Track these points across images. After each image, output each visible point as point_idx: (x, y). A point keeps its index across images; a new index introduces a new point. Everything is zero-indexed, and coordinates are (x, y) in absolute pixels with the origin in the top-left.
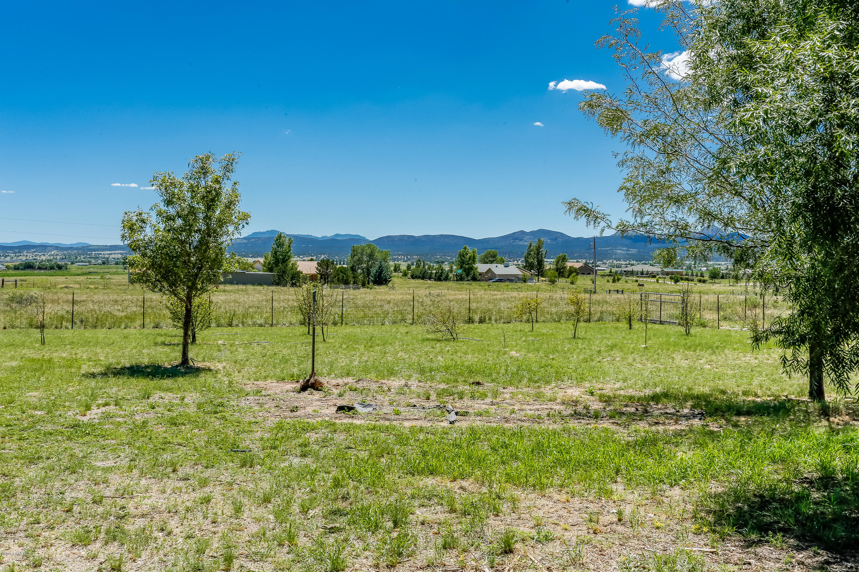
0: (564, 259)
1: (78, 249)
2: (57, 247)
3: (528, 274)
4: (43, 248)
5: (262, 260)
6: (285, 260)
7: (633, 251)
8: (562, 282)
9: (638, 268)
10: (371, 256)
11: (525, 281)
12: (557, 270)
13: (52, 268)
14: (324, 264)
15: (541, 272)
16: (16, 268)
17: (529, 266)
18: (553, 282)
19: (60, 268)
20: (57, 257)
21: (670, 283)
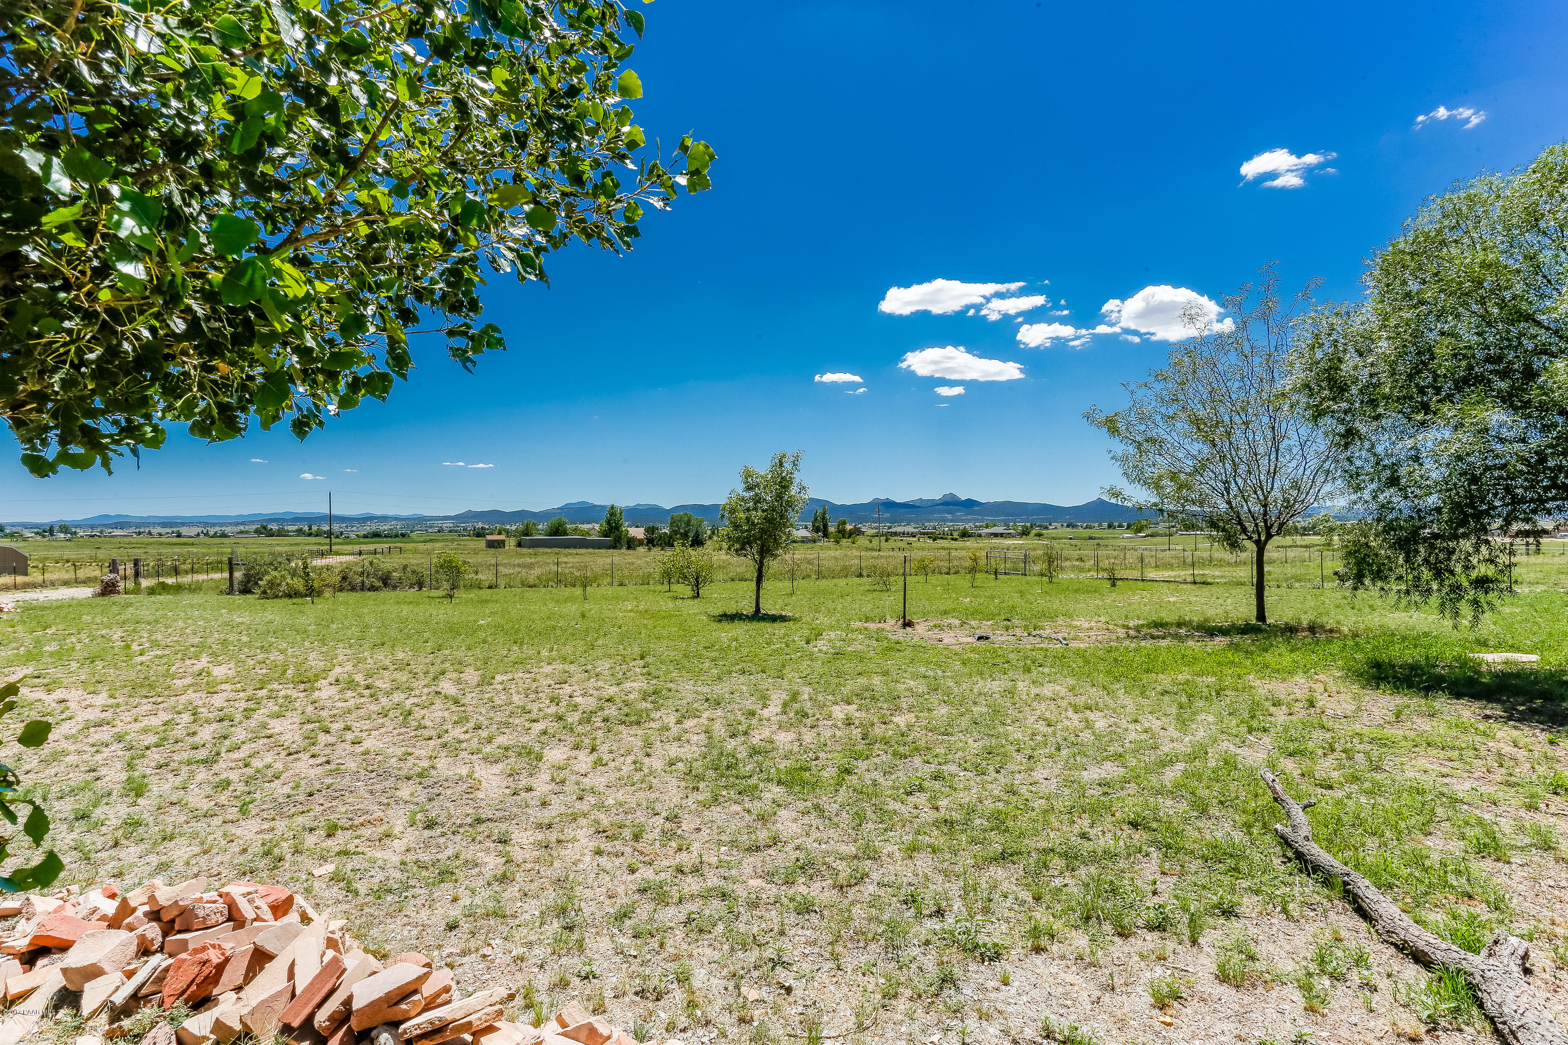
0: (844, 523)
1: (414, 519)
2: (396, 518)
3: (815, 535)
4: (384, 519)
5: (597, 527)
6: (617, 528)
7: (887, 515)
8: (844, 542)
9: (900, 529)
10: (688, 523)
11: (814, 542)
12: (839, 532)
13: (396, 536)
14: (651, 530)
15: (826, 535)
16: (365, 537)
17: (817, 530)
18: (837, 542)
19: (403, 535)
20: (399, 527)
21: (930, 541)
